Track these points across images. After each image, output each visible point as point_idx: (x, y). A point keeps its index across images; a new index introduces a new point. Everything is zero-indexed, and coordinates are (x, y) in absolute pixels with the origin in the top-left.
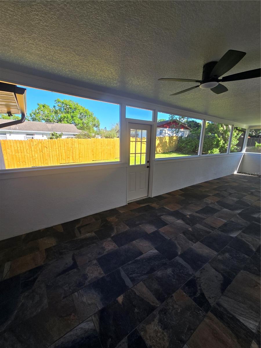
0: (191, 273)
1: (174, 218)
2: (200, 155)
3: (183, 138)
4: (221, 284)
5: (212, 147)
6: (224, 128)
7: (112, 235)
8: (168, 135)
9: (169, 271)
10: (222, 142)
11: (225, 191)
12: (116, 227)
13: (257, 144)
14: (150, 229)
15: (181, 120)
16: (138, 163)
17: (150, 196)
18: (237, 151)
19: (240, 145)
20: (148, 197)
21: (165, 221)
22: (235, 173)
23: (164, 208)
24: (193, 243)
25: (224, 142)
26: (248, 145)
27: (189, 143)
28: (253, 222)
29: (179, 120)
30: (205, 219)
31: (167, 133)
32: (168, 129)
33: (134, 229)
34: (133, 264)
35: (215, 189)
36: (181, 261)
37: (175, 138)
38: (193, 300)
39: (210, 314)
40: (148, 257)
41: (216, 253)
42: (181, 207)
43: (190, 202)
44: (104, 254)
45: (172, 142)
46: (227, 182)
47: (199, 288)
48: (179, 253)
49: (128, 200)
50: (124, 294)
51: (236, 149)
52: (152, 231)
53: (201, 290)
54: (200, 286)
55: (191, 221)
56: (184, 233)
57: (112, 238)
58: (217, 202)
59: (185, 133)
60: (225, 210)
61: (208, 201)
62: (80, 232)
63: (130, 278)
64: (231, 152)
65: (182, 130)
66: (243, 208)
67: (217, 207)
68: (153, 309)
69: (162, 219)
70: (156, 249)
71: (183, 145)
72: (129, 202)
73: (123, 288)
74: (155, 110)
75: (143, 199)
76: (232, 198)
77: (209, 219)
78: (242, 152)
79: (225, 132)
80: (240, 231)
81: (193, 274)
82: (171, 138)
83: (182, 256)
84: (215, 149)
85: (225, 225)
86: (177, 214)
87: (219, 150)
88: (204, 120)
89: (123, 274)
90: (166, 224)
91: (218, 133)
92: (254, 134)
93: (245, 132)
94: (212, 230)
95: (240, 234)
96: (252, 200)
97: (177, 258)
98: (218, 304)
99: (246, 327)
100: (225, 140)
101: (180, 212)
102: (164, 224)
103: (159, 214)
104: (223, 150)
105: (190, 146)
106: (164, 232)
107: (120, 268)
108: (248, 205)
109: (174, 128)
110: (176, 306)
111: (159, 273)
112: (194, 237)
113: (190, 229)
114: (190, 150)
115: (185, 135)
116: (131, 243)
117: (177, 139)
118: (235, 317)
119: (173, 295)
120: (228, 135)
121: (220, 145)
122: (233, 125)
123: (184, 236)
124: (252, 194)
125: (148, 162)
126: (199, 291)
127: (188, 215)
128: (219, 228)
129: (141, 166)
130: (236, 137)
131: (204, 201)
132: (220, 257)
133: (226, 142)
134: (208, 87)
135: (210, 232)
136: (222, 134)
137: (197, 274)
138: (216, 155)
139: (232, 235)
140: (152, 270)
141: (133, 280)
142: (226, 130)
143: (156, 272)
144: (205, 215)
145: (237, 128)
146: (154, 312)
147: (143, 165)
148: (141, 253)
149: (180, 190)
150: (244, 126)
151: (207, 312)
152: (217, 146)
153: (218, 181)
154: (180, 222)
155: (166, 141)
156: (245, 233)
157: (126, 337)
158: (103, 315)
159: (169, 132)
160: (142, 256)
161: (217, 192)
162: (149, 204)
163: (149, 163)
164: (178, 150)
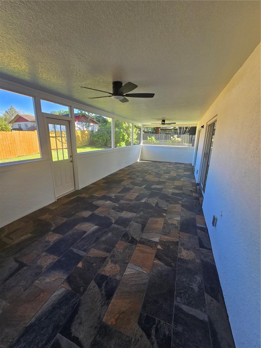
0: (124, 230)
1: (103, 201)
2: (113, 148)
3: (94, 132)
4: (141, 228)
5: (120, 141)
6: (126, 124)
7: (52, 229)
8: (78, 129)
9: (110, 234)
10: (126, 137)
11: (134, 174)
12: (53, 222)
13: (148, 138)
14: (87, 214)
15: (89, 115)
16: (61, 158)
17: (77, 189)
18: (137, 144)
19: (139, 138)
20: (76, 190)
21: (96, 205)
22: (138, 161)
23: (93, 196)
24: (121, 213)
25: (128, 137)
26: (143, 139)
27: (100, 137)
28: (152, 191)
29: (88, 114)
30: (125, 196)
31: (77, 127)
32: (77, 122)
33: (72, 218)
34: (81, 241)
35: (128, 174)
36: (116, 226)
37: (86, 132)
38: (128, 242)
39: (138, 245)
40: (92, 233)
41: (136, 214)
42: (106, 191)
43: (112, 187)
44: (51, 245)
45: (84, 136)
46: (134, 168)
47: (130, 235)
48: (113, 222)
49: (56, 197)
50: (82, 261)
51: (137, 142)
52: (88, 215)
53: (131, 236)
54: (130, 234)
55: (116, 200)
56: (113, 209)
57: (53, 231)
58: (130, 183)
59: (95, 127)
60: (136, 187)
61: (125, 183)
62: (12, 239)
63: (83, 250)
64: (134, 145)
65: (92, 124)
66: (146, 184)
67: (131, 186)
68: (106, 258)
69: (94, 204)
70: (96, 225)
71: (96, 139)
72: (58, 198)
73: (79, 258)
74: (71, 106)
75: (72, 193)
76: (139, 179)
77: (128, 196)
78: (141, 145)
79: (128, 128)
80: (146, 198)
81: (125, 230)
82: (83, 132)
83: (116, 223)
84: (122, 142)
85: (138, 196)
86: (105, 198)
87: (125, 143)
88: (113, 118)
89: (75, 250)
90: (99, 207)
91: (123, 128)
92: (146, 130)
93: (140, 129)
94: (131, 202)
95: (147, 200)
96: (150, 178)
97: (113, 225)
98: (141, 238)
99: (155, 241)
100: (128, 135)
101: (107, 195)
102: (97, 207)
103: (90, 201)
104: (128, 143)
105: (102, 140)
106: (98, 212)
107: (71, 248)
108: (148, 181)
109: (85, 122)
110: (119, 250)
111: (103, 239)
112: (121, 209)
113: (117, 205)
114: (102, 144)
115: (95, 129)
116: (74, 228)
117: (89, 133)
118: (150, 240)
119: (116, 246)
120: (130, 131)
121: (125, 139)
122: (133, 124)
123: (114, 211)
124: (150, 174)
125: (71, 156)
126: (130, 237)
127: (113, 196)
128: (135, 199)
129: (64, 161)
130: (135, 132)
131: (122, 184)
132: (138, 215)
133: (129, 137)
134: (117, 98)
135: (130, 203)
136: (126, 130)
137: (127, 229)
138: (124, 148)
139: (142, 201)
140: (98, 238)
141: (85, 250)
142: (128, 126)
143: (101, 239)
144: (125, 194)
145: (135, 126)
146: (107, 259)
147: (66, 160)
148: (85, 232)
149: (102, 179)
150: (140, 125)
151: (136, 244)
152: (123, 140)
153: (128, 168)
154: (108, 202)
155: (78, 135)
156: (149, 198)
157: (93, 280)
158: (69, 280)
159: (79, 126)
160: (87, 234)
161: (130, 176)
162: (79, 196)
163: (72, 158)
164: (92, 144)
